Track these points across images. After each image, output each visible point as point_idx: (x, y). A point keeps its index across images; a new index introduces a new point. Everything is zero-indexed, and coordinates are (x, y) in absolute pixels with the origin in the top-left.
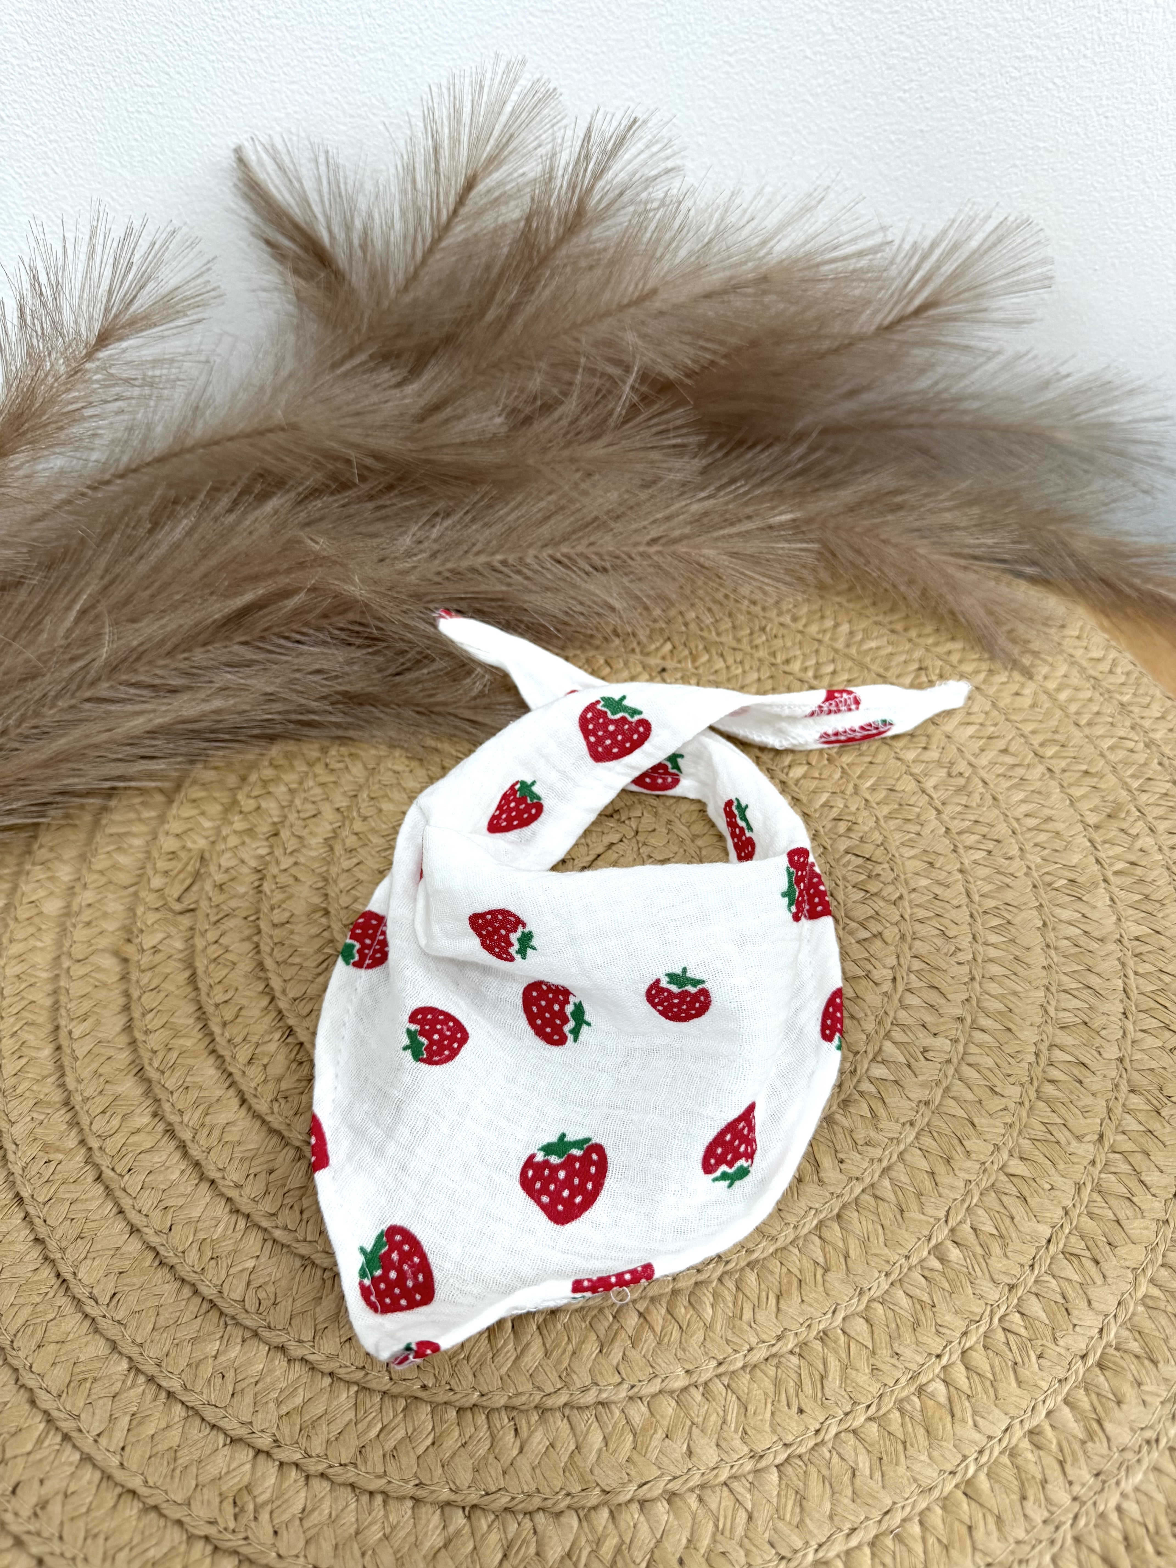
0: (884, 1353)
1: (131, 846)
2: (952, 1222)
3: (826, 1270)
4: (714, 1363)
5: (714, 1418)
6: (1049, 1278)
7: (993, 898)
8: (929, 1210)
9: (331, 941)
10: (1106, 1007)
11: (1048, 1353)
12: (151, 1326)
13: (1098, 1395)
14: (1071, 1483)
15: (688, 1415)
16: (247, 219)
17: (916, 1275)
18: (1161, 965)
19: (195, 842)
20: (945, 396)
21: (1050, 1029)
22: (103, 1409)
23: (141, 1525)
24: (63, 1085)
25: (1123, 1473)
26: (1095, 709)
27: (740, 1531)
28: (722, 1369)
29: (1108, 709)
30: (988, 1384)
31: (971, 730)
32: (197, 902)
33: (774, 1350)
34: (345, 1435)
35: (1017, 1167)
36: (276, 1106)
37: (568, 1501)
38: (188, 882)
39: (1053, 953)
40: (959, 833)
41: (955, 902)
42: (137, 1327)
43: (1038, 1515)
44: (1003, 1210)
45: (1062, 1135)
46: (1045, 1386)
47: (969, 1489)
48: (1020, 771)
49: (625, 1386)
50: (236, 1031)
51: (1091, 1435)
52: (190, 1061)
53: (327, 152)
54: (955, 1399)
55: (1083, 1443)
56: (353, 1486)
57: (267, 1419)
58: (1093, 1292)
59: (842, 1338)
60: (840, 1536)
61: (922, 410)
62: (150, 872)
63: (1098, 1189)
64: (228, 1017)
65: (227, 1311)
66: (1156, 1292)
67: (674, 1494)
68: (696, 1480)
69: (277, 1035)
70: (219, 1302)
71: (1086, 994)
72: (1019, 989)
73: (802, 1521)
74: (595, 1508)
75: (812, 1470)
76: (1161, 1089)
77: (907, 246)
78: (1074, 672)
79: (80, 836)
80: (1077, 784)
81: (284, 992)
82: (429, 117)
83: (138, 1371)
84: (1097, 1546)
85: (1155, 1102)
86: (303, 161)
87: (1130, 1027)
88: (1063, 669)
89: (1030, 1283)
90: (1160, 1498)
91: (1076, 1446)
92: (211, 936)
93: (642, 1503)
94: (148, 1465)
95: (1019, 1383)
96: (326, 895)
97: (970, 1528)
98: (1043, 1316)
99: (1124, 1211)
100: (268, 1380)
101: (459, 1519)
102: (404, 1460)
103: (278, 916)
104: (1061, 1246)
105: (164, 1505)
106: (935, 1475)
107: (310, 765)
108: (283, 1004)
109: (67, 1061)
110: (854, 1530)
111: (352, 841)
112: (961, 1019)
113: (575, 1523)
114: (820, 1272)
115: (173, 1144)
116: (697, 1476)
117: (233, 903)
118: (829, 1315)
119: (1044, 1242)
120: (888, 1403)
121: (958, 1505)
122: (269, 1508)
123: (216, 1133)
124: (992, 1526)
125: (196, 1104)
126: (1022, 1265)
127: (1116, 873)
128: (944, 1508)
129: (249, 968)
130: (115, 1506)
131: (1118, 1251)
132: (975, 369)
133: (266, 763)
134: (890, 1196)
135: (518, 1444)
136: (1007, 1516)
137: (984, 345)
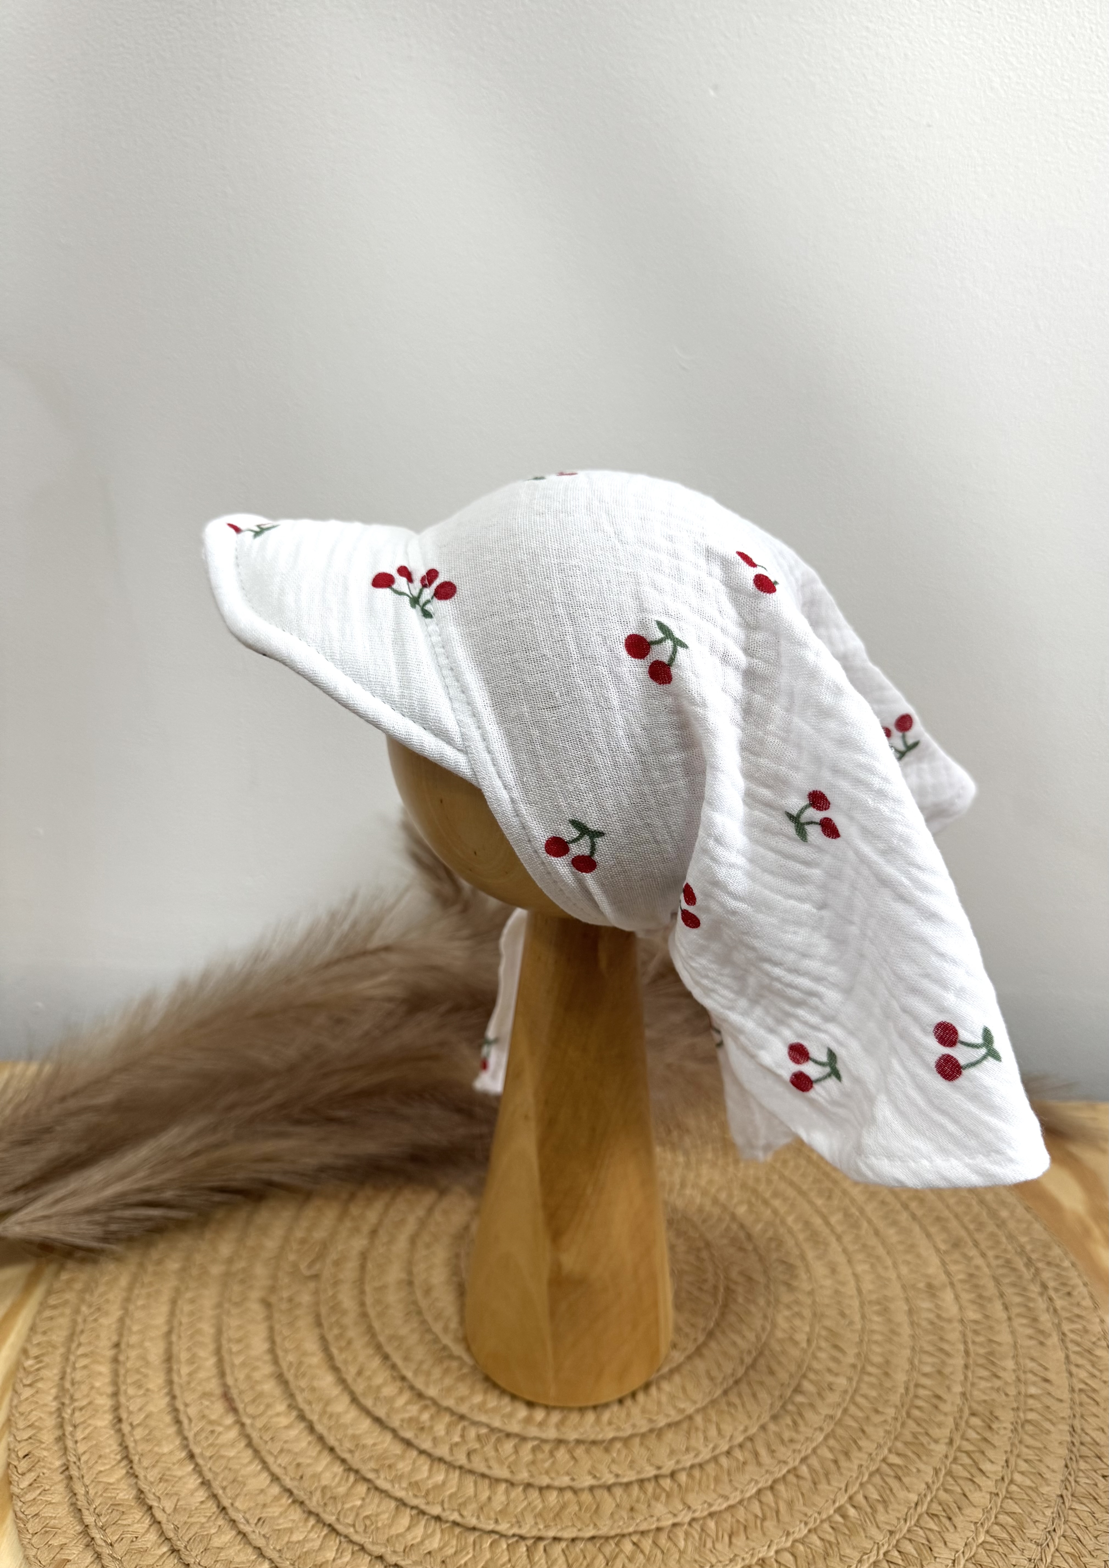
1: (274, 1234)
2: (851, 1491)
3: (763, 1520)
6: (917, 1529)
7: (876, 1293)
8: (835, 1483)
9: (415, 1302)
10: (953, 1362)
17: (826, 1526)
18: (990, 1337)
21: (915, 1374)
24: (223, 1383)
32: (320, 1271)
35: (894, 1459)
36: (378, 1402)
38: (314, 1258)
39: (916, 1328)
41: (850, 1295)
44: (884, 1485)
45: (924, 1440)
50: (348, 1354)
52: (316, 1372)
58: (948, 1537)
62: (287, 1251)
63: (950, 1474)
64: (343, 1344)
65: (342, 1532)
66: (991, 1540)
69: (377, 1359)
70: (337, 1526)
71: (939, 1354)
72: (893, 1349)
76: (991, 1413)
80: (932, 1225)
81: (382, 1331)
85: (987, 1420)
87: (970, 1374)
89: (905, 1530)
92: (330, 1293)
98: (913, 1552)
99: (968, 1487)
103: (377, 1284)
104: (925, 1507)
108: (381, 1340)
109: (227, 1368)
112: (854, 1366)
114: (759, 1521)
115: (302, 1425)
118: (766, 1548)
119: (913, 1505)
123: (334, 1419)
125: (319, 1399)
126: (898, 1519)
127: (959, 1281)
129: (356, 1315)
131: (964, 1512)
134: (807, 1475)
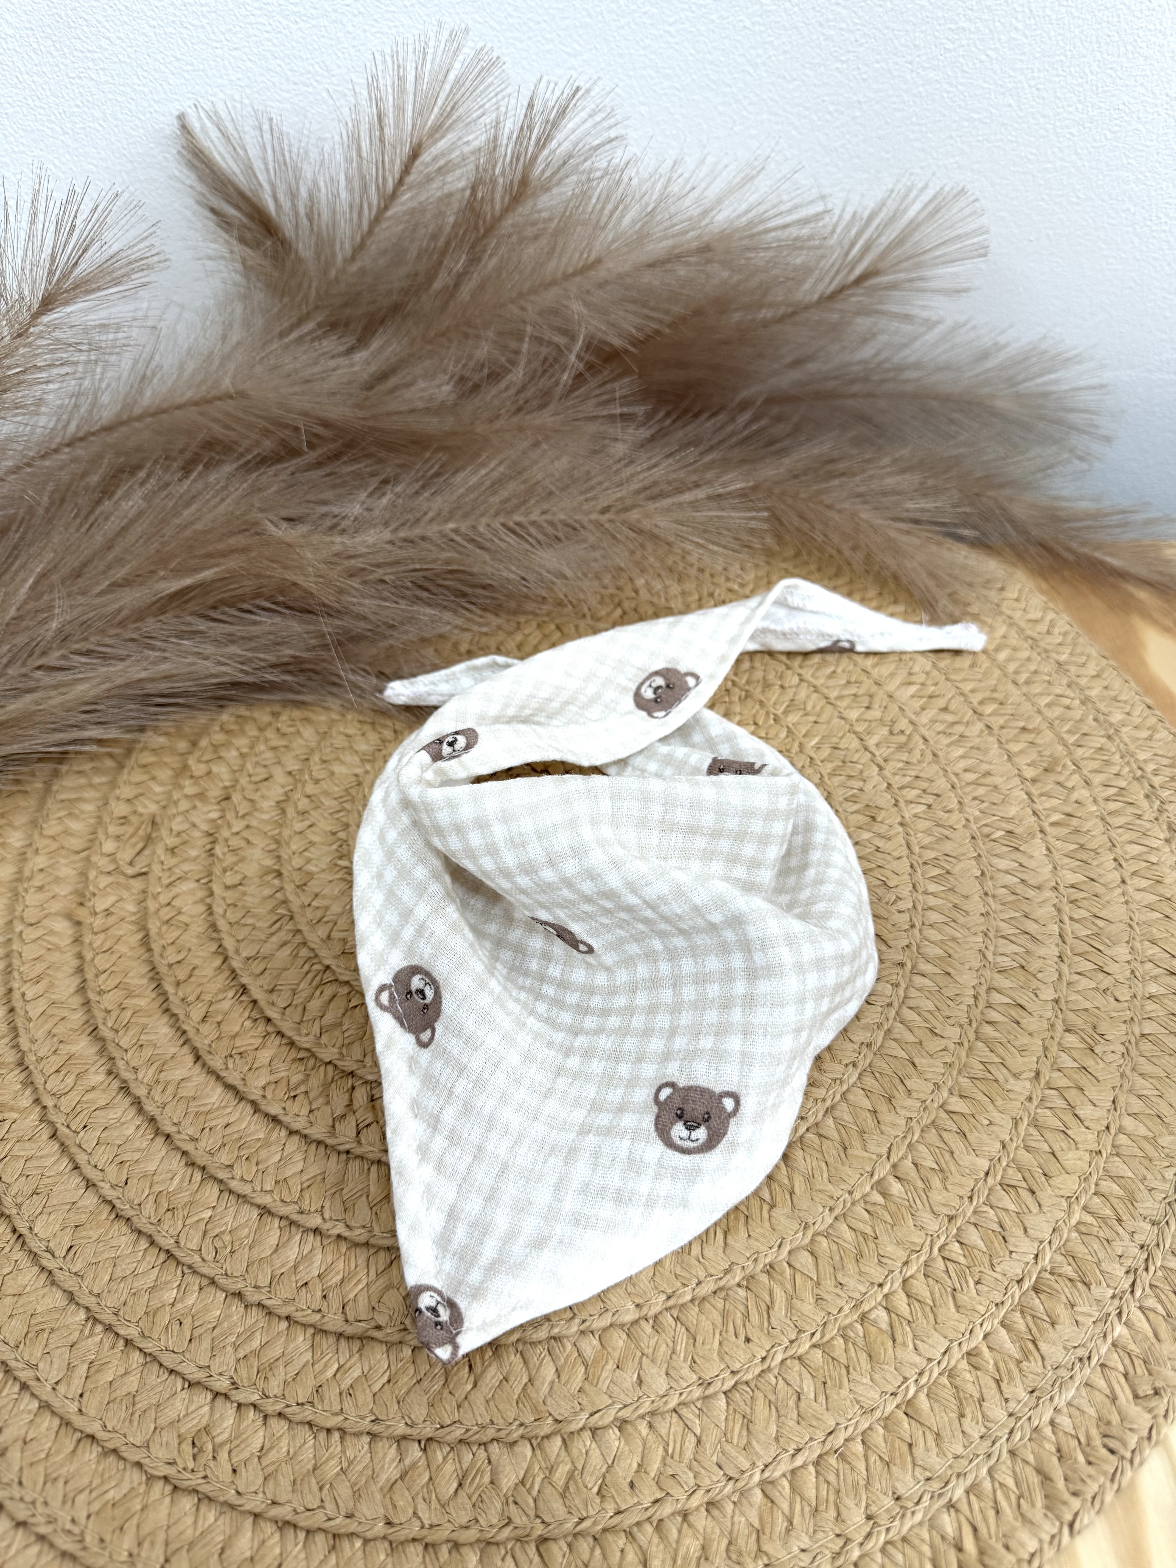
0: (829, 1283)
1: (82, 812)
2: (894, 1158)
3: (772, 1206)
4: (663, 1297)
5: (663, 1348)
6: (987, 1209)
7: (932, 849)
8: (872, 1148)
9: (285, 902)
10: (1042, 951)
11: (987, 1279)
12: (107, 1277)
13: (1033, 1316)
14: (1007, 1400)
15: (638, 1346)
16: (191, 187)
17: (859, 1210)
18: (1096, 911)
19: (145, 807)
20: (887, 365)
21: (987, 973)
22: (60, 1358)
23: (101, 1468)
24: (17, 1046)
25: (1056, 1390)
26: (1033, 667)
27: (689, 1454)
28: (671, 1302)
29: (1046, 668)
30: (928, 1309)
31: (913, 689)
32: (148, 865)
33: (722, 1283)
34: (302, 1376)
35: (957, 1104)
36: (230, 1061)
37: (521, 1431)
38: (140, 845)
39: (990, 900)
40: (901, 788)
41: (896, 854)
42: (95, 1278)
43: (975, 1431)
44: (942, 1145)
45: (1000, 1074)
46: (982, 1310)
47: (909, 1409)
48: (959, 729)
49: (577, 1321)
50: (189, 991)
51: (1026, 1355)
52: (144, 1020)
53: (271, 119)
54: (897, 1324)
55: (1019, 1362)
56: (310, 1424)
57: (225, 1362)
58: (1029, 1221)
59: (788, 1271)
60: (786, 1456)
61: (866, 380)
62: (101, 836)
63: (1035, 1123)
64: (181, 976)
65: (184, 1260)
66: (1089, 1219)
67: (625, 1421)
68: (646, 1407)
69: (231, 994)
70: (177, 1253)
71: (1023, 939)
72: (958, 935)
73: (749, 1443)
74: (548, 1437)
75: (759, 1395)
76: (1094, 1028)
77: (847, 217)
78: (1013, 633)
79: (31, 802)
80: (1016, 740)
81: (237, 951)
82: (373, 83)
83: (96, 1320)
84: (1031, 1459)
85: (1088, 1040)
86: (247, 128)
87: (1065, 969)
88: (1002, 630)
89: (969, 1213)
90: (1092, 1411)
91: (1013, 1366)
92: (163, 899)
93: (594, 1431)
94: (107, 1410)
95: (958, 1307)
96: (279, 857)
97: (910, 1445)
98: (981, 1244)
99: (1059, 1143)
100: (226, 1325)
101: (414, 1452)
102: (360, 1399)
103: (230, 879)
104: (999, 1177)
105: (123, 1448)
106: (877, 1396)
107: (261, 730)
108: (236, 964)
109: (20, 1022)
110: (798, 1450)
111: (303, 804)
112: (901, 965)
113: (529, 1452)
114: (766, 1208)
115: (128, 1101)
116: (647, 1404)
117: (186, 867)
118: (775, 1249)
119: (982, 1175)
120: (832, 1331)
121: (898, 1424)
122: (227, 1448)
123: (170, 1089)
124: (931, 1443)
125: (150, 1062)
126: (961, 1197)
127: (1053, 824)
128: (885, 1428)
129: (201, 930)
130: (74, 1451)
131: (1051, 1182)
132: (915, 339)
133: (217, 728)
134: (834, 1135)
135: (472, 1378)
136: (946, 1433)
137: (925, 314)
